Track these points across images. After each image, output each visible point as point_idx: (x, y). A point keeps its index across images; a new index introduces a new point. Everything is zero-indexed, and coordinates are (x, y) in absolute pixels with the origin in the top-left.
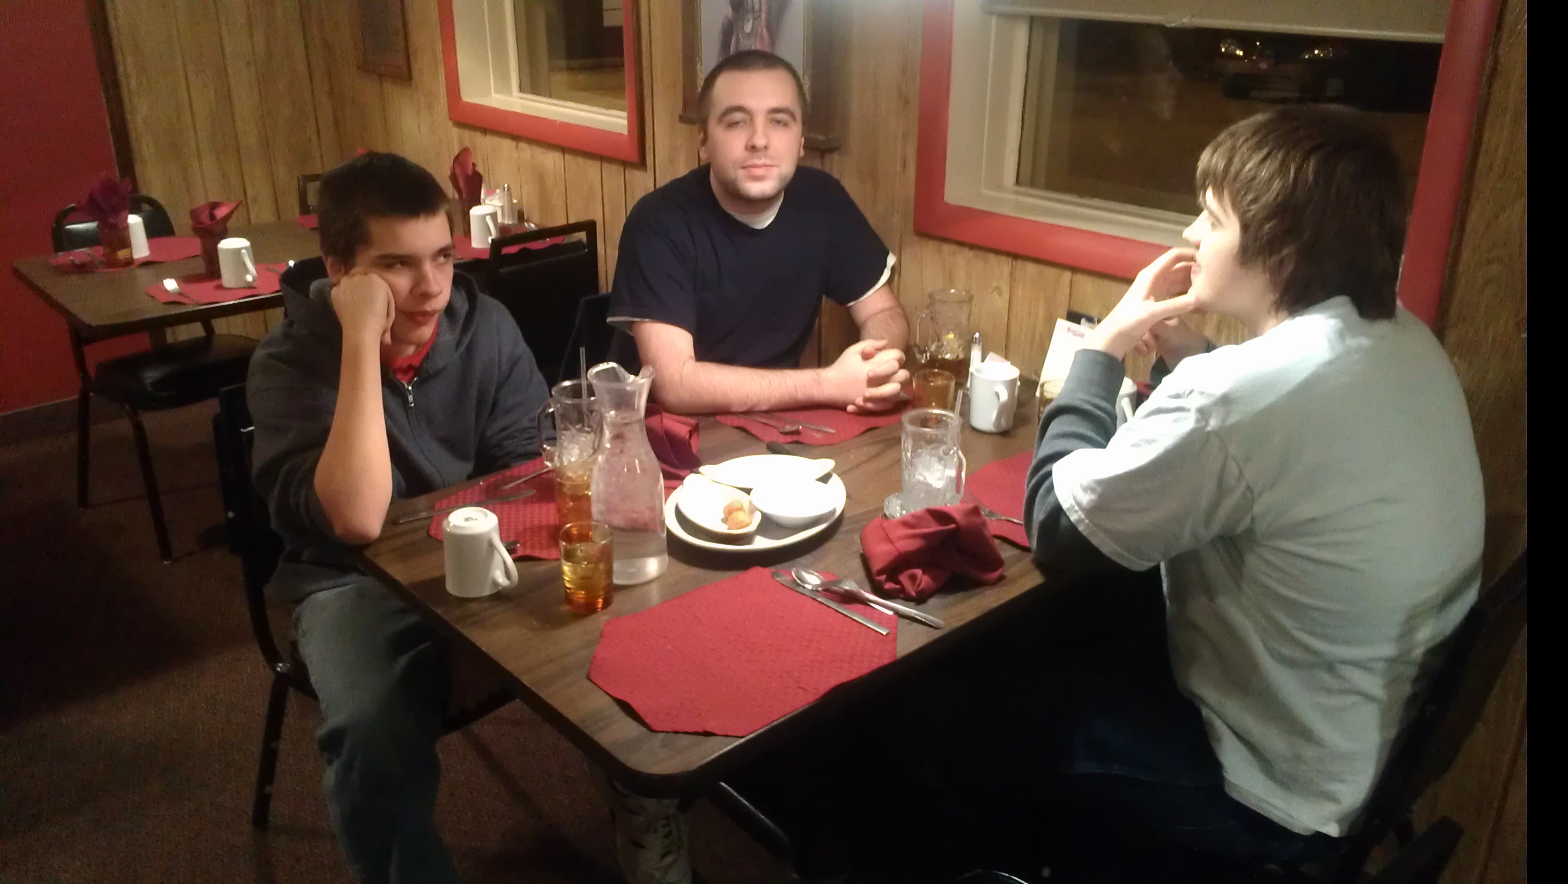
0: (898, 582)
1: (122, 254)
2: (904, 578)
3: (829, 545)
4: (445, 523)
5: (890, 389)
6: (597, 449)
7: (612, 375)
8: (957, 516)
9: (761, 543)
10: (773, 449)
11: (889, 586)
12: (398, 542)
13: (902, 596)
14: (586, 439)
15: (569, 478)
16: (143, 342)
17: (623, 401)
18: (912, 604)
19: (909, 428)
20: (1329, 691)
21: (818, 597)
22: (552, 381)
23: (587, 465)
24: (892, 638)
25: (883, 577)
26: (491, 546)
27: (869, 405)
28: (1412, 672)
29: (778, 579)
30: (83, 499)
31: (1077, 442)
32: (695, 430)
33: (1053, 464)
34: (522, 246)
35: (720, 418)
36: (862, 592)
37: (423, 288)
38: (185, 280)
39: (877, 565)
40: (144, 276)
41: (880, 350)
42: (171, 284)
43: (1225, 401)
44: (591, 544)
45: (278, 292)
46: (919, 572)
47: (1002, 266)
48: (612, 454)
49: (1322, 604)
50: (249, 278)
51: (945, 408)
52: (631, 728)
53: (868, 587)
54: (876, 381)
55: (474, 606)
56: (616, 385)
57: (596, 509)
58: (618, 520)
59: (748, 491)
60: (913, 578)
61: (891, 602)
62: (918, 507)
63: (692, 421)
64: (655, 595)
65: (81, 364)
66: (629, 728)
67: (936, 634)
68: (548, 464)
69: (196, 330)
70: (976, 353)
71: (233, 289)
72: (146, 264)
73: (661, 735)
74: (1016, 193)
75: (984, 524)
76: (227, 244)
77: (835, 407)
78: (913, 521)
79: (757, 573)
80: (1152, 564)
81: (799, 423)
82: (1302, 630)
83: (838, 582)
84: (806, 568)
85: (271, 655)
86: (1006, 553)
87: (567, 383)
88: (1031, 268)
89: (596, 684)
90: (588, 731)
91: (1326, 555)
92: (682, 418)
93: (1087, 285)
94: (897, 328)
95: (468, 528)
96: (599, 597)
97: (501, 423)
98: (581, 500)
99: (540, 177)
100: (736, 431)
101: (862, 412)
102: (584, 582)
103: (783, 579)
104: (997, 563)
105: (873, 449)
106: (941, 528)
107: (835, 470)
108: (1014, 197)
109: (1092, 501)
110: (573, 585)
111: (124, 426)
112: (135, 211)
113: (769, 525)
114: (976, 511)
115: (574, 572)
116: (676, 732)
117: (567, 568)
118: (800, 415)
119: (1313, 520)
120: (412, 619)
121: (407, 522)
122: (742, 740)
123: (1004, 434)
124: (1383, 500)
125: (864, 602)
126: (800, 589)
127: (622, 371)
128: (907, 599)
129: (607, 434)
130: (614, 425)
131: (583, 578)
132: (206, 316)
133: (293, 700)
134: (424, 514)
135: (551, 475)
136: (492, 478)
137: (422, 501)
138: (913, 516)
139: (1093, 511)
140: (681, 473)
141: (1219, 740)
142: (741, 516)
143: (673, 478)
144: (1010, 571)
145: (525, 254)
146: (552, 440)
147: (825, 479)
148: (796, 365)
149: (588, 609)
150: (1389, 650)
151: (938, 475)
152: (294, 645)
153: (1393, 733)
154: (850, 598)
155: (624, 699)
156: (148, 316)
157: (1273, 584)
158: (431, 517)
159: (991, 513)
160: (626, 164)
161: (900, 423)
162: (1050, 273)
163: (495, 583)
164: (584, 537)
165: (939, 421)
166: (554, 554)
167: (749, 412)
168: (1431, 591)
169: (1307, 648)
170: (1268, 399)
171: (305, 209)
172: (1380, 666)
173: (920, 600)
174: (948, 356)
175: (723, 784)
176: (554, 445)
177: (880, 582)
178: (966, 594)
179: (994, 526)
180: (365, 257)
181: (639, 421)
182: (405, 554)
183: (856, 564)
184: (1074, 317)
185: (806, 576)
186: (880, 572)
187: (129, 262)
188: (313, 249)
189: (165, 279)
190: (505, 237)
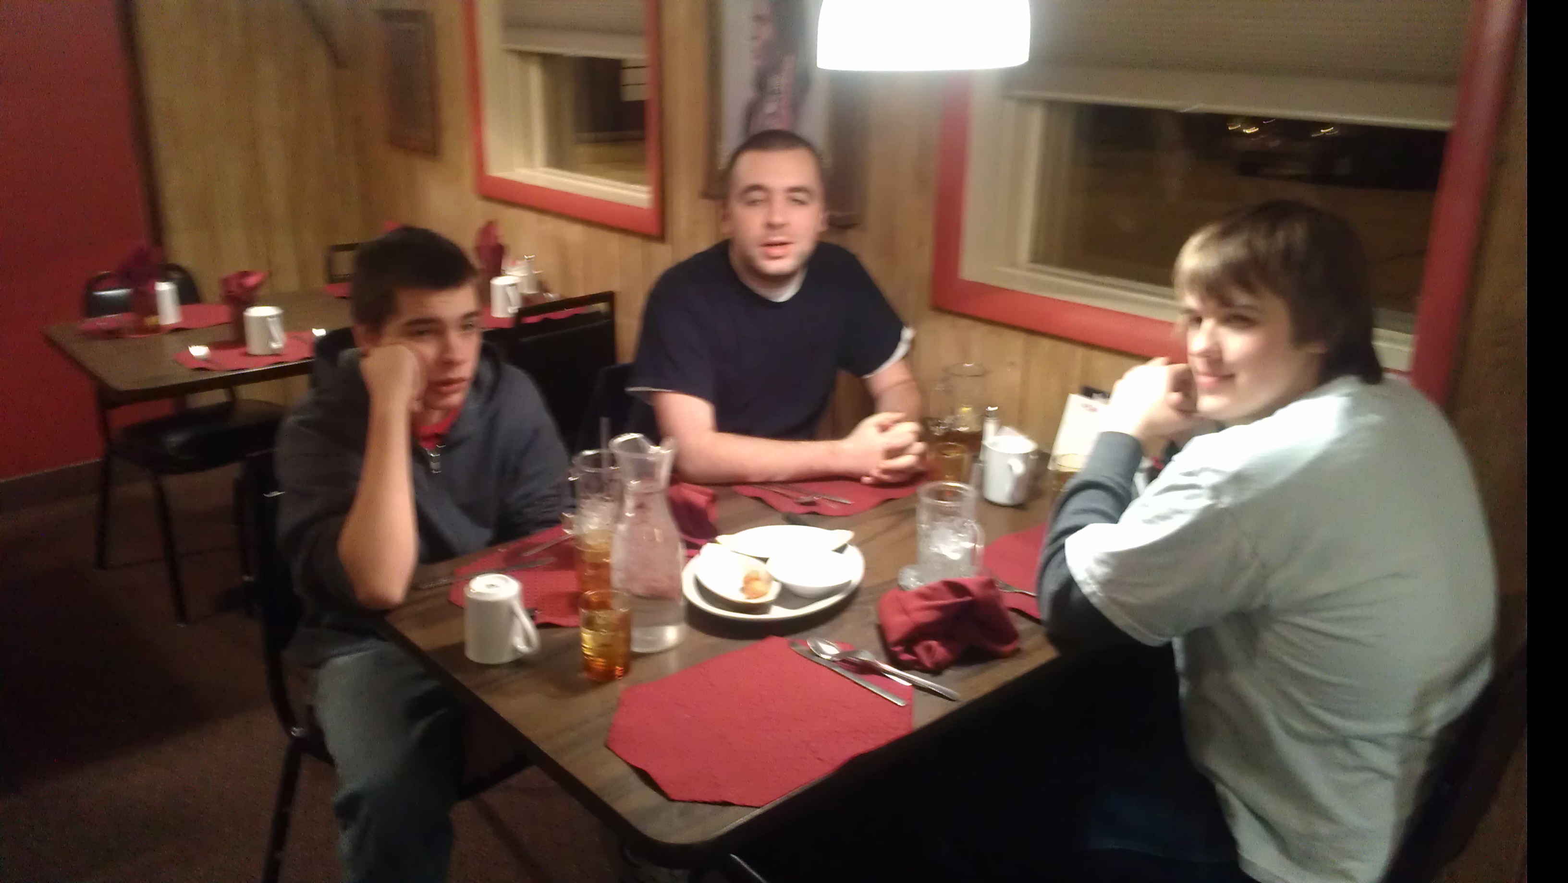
0: (914, 653)
1: (151, 321)
2: (920, 649)
3: (847, 616)
4: (465, 589)
5: (905, 461)
6: (618, 518)
7: (633, 446)
8: (973, 588)
9: (778, 613)
10: (791, 520)
11: (906, 657)
12: (419, 608)
13: (916, 667)
14: (607, 508)
15: (590, 547)
16: (165, 408)
17: (646, 471)
18: (927, 675)
19: (927, 500)
20: (1344, 768)
21: (834, 667)
22: (574, 448)
23: (608, 534)
24: (908, 710)
25: (898, 649)
26: (512, 614)
27: (886, 477)
28: (1426, 748)
29: (793, 648)
30: (101, 562)
31: (1093, 516)
32: (714, 499)
33: (1067, 538)
34: (546, 316)
35: (737, 488)
36: (877, 662)
37: (450, 356)
38: (214, 346)
39: (894, 636)
40: (171, 343)
41: (898, 421)
42: (199, 351)
43: (1238, 479)
44: (609, 611)
45: (308, 358)
46: (934, 643)
47: (1016, 342)
48: (635, 523)
49: (1335, 679)
50: (274, 346)
51: (958, 480)
52: (649, 797)
53: (884, 659)
54: (894, 453)
55: (495, 673)
56: (637, 456)
57: (617, 578)
58: (639, 589)
59: (765, 560)
60: (929, 649)
61: (907, 673)
62: (934, 580)
63: (710, 490)
64: (673, 664)
65: (105, 426)
66: (646, 797)
67: (952, 706)
68: (567, 531)
69: (219, 396)
70: (990, 427)
71: (260, 356)
72: (176, 330)
73: (679, 804)
74: (1032, 270)
75: (999, 597)
76: (255, 312)
77: (851, 478)
78: (928, 591)
79: (775, 643)
80: (1165, 640)
81: (815, 494)
82: (1315, 705)
83: (854, 652)
84: (824, 638)
85: (287, 718)
86: (1022, 625)
87: (589, 453)
88: (1046, 344)
89: (614, 752)
90: (606, 799)
91: (1335, 629)
92: (699, 488)
93: (1102, 361)
94: (913, 401)
95: (488, 594)
96: (616, 664)
97: (522, 491)
98: (601, 568)
99: (562, 249)
100: (754, 501)
101: (879, 484)
102: (604, 649)
103: (800, 648)
104: (1011, 635)
105: (890, 520)
106: (958, 600)
107: (851, 542)
108: (1030, 274)
109: (1107, 574)
110: (592, 652)
111: (143, 489)
112: (165, 279)
113: (787, 595)
114: (990, 584)
115: (594, 640)
116: (695, 802)
117: (587, 636)
118: (816, 486)
119: (1326, 596)
120: (430, 685)
121: (429, 589)
122: (758, 812)
123: (1018, 506)
124: (1395, 575)
125: (880, 673)
126: (816, 659)
127: (645, 443)
128: (923, 670)
129: (630, 503)
130: (637, 495)
131: (604, 645)
132: (230, 382)
133: (308, 765)
134: (444, 581)
135: (572, 543)
136: (512, 545)
137: (442, 568)
138: (930, 588)
139: (1106, 584)
140: (697, 541)
141: (1233, 816)
142: (758, 586)
143: (693, 548)
144: (1026, 644)
145: (547, 324)
146: (573, 508)
147: (841, 550)
148: (812, 436)
149: (607, 677)
150: (1401, 726)
151: (954, 547)
152: (311, 710)
153: (1408, 811)
154: (866, 669)
155: (644, 768)
156: (174, 382)
157: (1286, 659)
158: (451, 584)
159: (1007, 586)
160: (647, 237)
161: (916, 495)
162: (1065, 347)
163: (516, 650)
164: (603, 605)
165: (955, 494)
166: (571, 621)
167: (767, 483)
168: (1446, 667)
169: (1322, 724)
170: (1279, 478)
171: (332, 279)
172: (1392, 742)
173: (935, 671)
174: (962, 429)
175: (733, 856)
176: (573, 513)
177: (895, 652)
178: (981, 666)
179: (1010, 599)
180: (392, 327)
181: (661, 492)
182: (427, 619)
183: (872, 635)
184: (1089, 392)
185: (824, 647)
186: (897, 643)
187: (157, 329)
188: (344, 319)
189: (190, 346)
190: (529, 307)
